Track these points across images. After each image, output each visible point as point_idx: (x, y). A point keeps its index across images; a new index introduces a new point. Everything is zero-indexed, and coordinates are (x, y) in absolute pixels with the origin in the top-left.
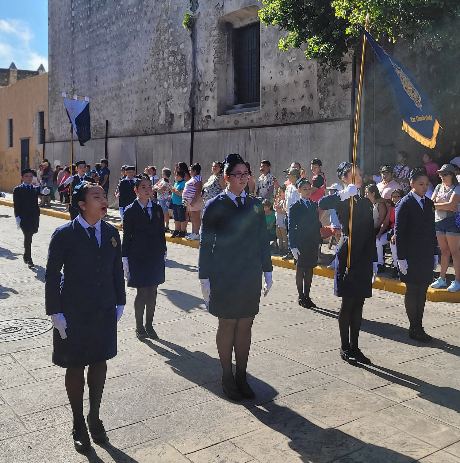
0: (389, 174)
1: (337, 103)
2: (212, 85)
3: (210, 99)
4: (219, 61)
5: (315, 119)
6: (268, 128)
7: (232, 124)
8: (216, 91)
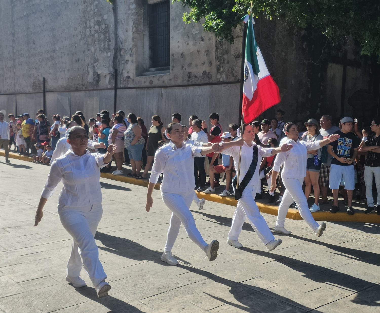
0: (266, 126)
1: (230, 69)
2: (131, 51)
3: (130, 63)
4: (137, 31)
5: (213, 81)
6: (176, 88)
7: (147, 84)
8: (134, 56)
